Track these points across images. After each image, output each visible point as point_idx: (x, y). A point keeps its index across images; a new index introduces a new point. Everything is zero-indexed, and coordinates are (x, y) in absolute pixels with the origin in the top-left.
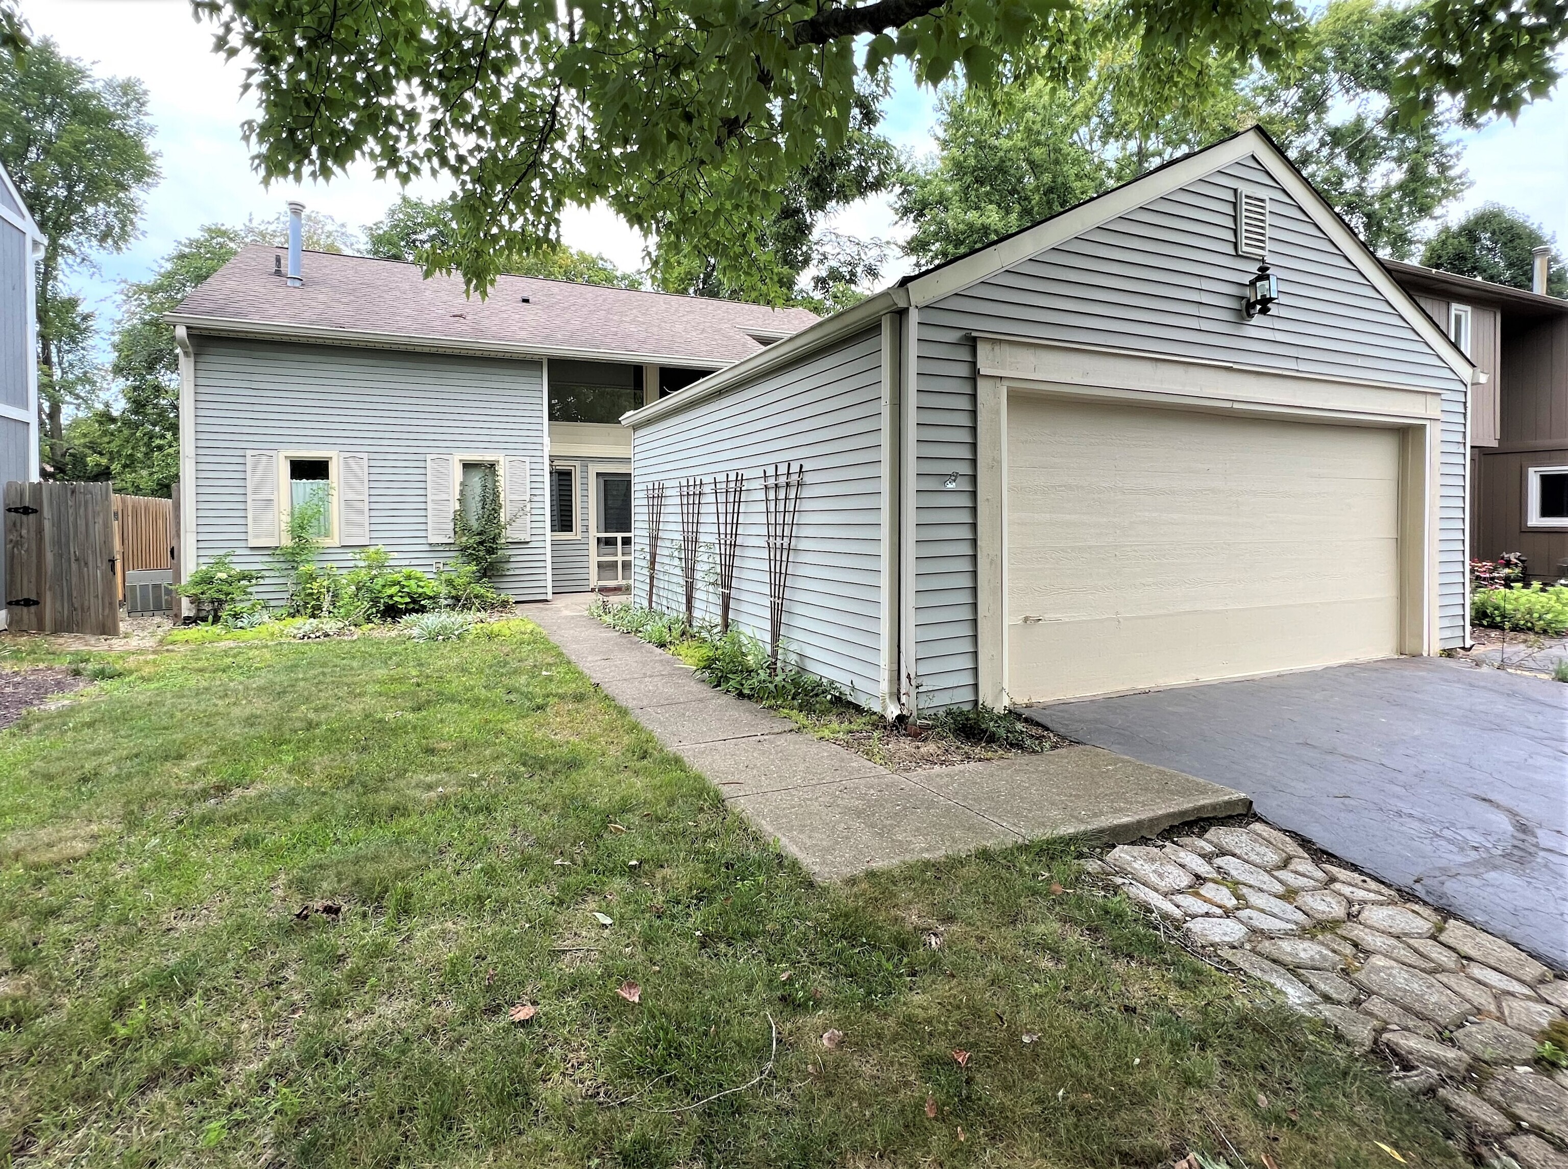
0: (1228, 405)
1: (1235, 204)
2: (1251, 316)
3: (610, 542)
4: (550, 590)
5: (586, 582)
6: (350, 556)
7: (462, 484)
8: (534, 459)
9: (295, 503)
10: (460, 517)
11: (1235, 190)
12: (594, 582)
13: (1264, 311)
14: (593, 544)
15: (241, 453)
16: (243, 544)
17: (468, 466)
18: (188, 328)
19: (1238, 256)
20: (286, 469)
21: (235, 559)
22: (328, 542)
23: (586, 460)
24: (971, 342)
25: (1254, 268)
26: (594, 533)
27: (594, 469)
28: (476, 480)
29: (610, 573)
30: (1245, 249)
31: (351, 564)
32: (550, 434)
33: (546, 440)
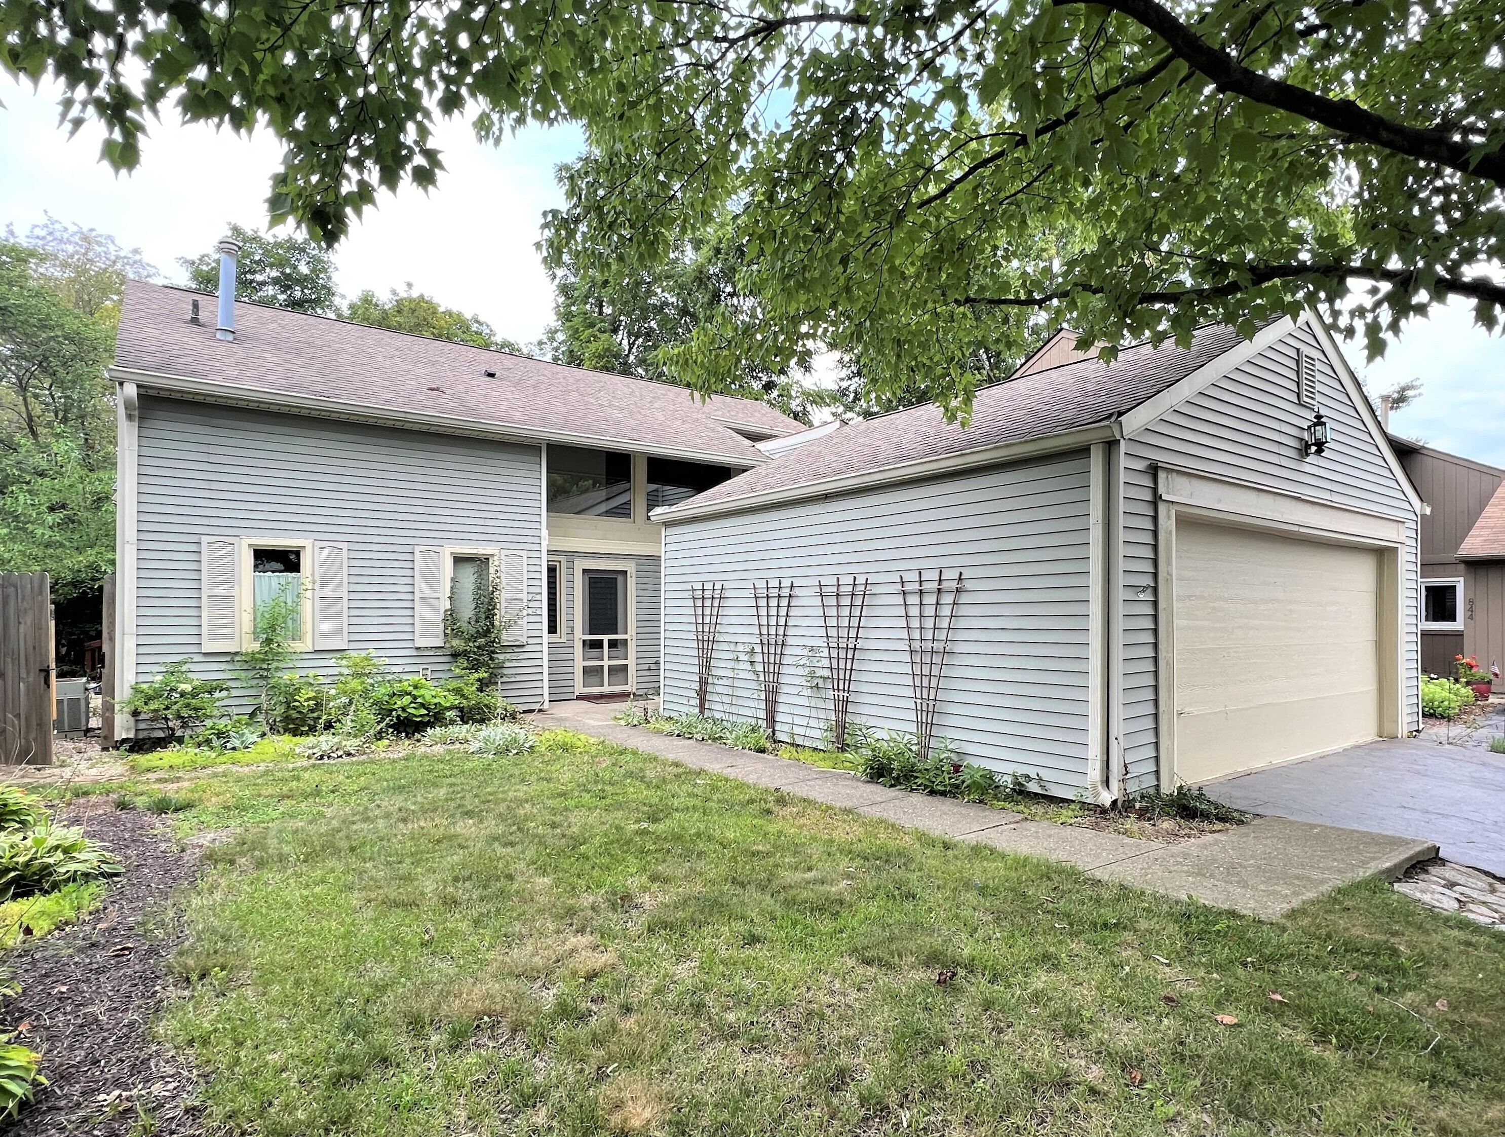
0: (1296, 528)
1: (1297, 361)
2: (1307, 455)
3: (598, 645)
4: (546, 697)
5: (570, 689)
6: (332, 662)
7: (452, 579)
8: (531, 554)
9: (259, 602)
10: (451, 616)
11: (1298, 350)
12: (579, 689)
13: (1319, 451)
14: (579, 646)
15: (194, 539)
16: (194, 649)
17: (459, 560)
18: (138, 386)
19: (1300, 404)
20: (249, 559)
21: (193, 667)
22: (298, 646)
23: (572, 555)
24: (1154, 470)
25: (1311, 416)
26: (580, 635)
27: (581, 565)
28: (468, 577)
29: (596, 679)
30: (1306, 399)
31: (335, 671)
32: (548, 527)
33: (545, 533)
